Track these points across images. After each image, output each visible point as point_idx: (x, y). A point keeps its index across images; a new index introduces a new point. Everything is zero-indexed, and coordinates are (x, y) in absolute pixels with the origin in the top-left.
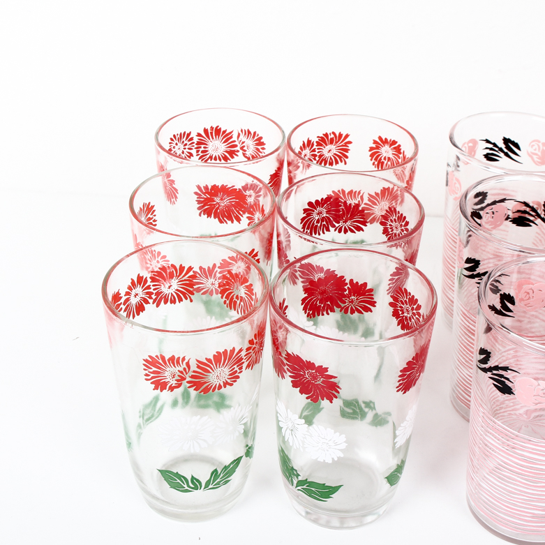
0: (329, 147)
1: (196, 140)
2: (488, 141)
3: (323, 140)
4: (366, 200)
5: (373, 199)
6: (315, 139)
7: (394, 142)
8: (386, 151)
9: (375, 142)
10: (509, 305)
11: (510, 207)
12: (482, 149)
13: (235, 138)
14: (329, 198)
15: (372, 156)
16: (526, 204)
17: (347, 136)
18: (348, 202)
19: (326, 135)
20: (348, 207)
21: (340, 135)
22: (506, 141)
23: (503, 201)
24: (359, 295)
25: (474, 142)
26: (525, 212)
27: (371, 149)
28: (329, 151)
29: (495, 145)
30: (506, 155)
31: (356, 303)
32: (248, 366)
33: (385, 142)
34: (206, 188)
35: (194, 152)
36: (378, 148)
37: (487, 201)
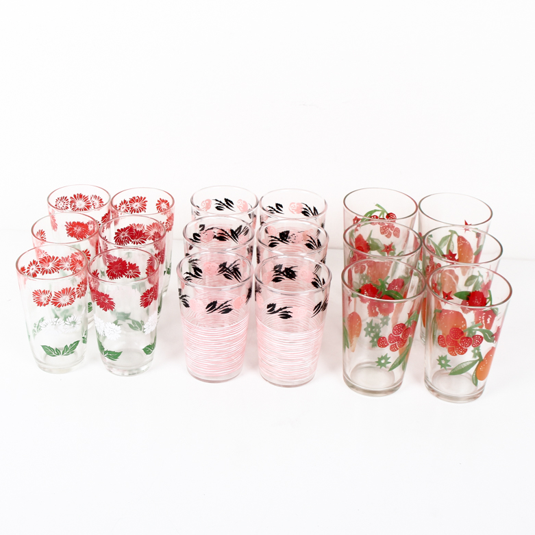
0: (136, 204)
1: (70, 200)
2: (217, 200)
3: (133, 200)
4: (146, 229)
5: (150, 228)
6: (128, 200)
7: (167, 201)
8: (164, 206)
9: (158, 201)
10: (200, 273)
11: (216, 232)
12: (214, 204)
13: (89, 199)
14: (127, 228)
15: (157, 208)
16: (222, 230)
17: (145, 198)
18: (137, 230)
19: (134, 198)
20: (137, 232)
21: (141, 198)
22: (226, 200)
23: (212, 228)
24: (133, 269)
25: (209, 201)
26: (222, 234)
27: (157, 204)
28: (136, 205)
29: (221, 202)
30: (227, 207)
31: (132, 273)
32: (78, 296)
33: (163, 201)
34: (70, 223)
35: (69, 206)
36: (160, 204)
37: (205, 229)
